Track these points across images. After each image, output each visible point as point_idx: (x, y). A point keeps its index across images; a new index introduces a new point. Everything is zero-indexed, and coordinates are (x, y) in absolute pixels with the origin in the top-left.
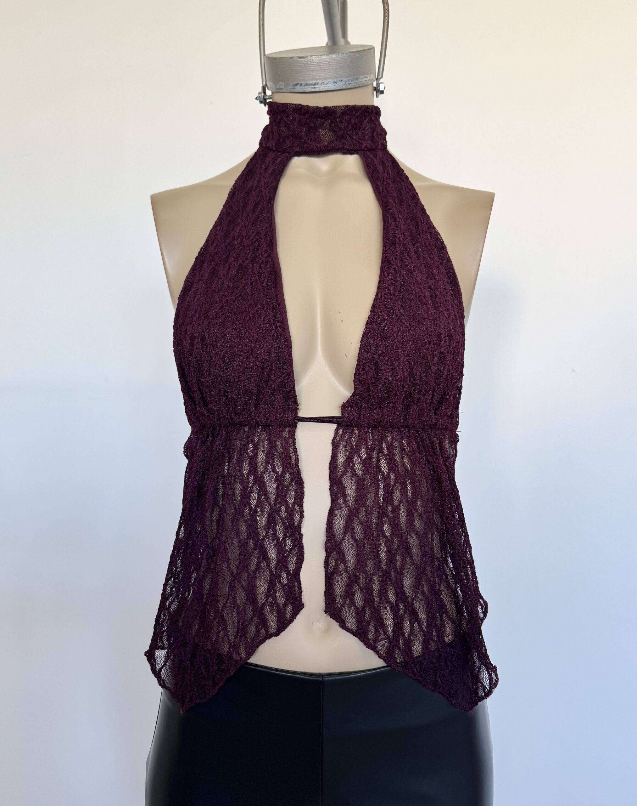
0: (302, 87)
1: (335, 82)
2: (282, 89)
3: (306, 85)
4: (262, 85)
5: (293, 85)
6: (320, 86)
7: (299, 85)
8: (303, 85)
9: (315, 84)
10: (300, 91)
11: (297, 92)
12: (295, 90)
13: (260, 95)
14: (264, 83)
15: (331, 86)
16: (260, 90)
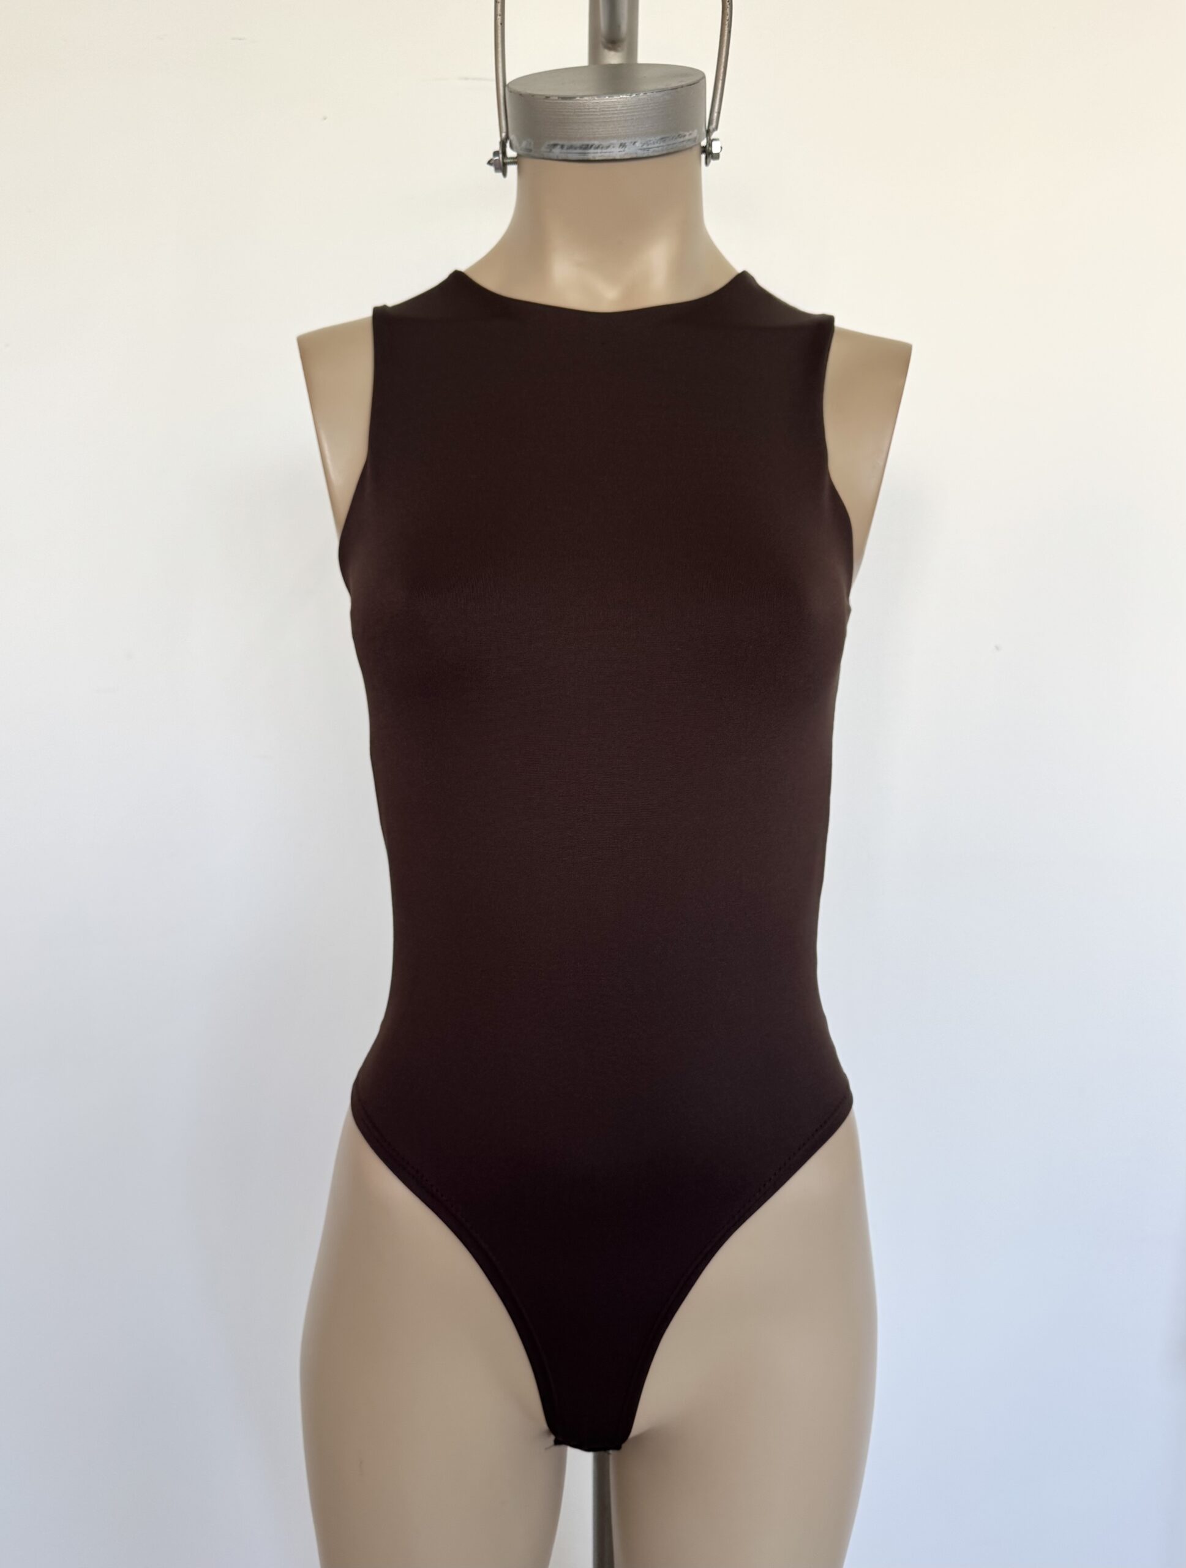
0: (564, 150)
1: (623, 145)
2: (530, 150)
3: (571, 147)
4: (499, 139)
5: (548, 145)
6: (596, 151)
7: (559, 147)
8: (565, 147)
9: (587, 147)
10: (560, 158)
11: (556, 158)
12: (551, 155)
13: (497, 158)
14: (504, 135)
15: (616, 152)
16: (497, 147)
